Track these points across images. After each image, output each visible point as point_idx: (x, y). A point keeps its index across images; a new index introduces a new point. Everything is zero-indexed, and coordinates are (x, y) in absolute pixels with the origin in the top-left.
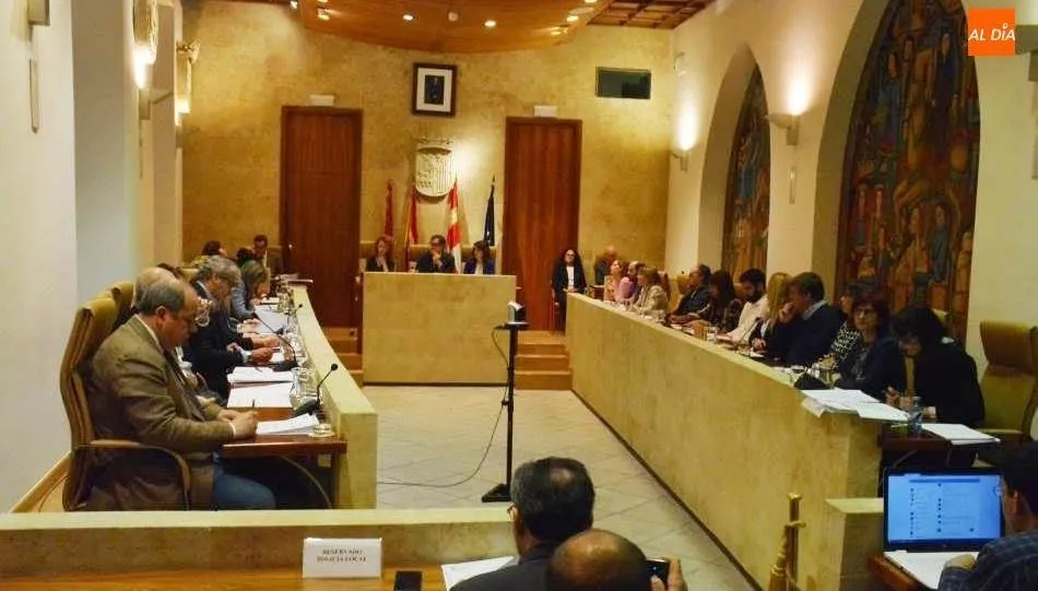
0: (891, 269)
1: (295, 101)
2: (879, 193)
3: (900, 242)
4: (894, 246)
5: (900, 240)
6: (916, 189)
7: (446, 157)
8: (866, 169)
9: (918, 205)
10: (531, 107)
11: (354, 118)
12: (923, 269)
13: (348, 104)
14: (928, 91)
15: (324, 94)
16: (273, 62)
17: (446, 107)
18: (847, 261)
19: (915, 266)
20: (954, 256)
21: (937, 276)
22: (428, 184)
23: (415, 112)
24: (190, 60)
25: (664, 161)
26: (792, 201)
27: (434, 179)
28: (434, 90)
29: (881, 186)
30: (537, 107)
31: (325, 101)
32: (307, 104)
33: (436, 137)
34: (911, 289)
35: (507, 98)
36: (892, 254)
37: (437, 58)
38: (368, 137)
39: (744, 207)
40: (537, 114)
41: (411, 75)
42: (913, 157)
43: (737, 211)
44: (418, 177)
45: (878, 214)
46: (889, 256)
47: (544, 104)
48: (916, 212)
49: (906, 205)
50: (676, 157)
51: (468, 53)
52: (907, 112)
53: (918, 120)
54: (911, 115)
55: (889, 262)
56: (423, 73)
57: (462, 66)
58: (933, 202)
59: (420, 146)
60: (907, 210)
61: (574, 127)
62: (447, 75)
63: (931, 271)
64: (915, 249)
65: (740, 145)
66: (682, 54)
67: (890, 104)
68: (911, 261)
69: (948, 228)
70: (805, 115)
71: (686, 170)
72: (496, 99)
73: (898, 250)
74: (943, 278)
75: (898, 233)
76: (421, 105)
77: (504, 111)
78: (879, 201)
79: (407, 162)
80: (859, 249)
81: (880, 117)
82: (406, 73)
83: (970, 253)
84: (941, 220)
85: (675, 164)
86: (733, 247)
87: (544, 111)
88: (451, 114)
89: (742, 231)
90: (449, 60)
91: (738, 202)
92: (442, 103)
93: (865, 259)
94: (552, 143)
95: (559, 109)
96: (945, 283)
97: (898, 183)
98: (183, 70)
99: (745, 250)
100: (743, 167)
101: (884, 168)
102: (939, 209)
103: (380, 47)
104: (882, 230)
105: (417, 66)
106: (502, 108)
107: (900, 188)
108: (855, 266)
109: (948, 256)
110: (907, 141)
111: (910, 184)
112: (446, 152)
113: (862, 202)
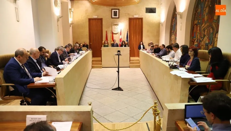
0: (201, 42)
1: (90, 17)
2: (199, 27)
3: (203, 37)
4: (201, 38)
5: (203, 36)
6: (206, 25)
7: (118, 26)
8: (196, 22)
9: (206, 29)
10: (133, 16)
11: (101, 19)
12: (207, 42)
13: (100, 17)
14: (210, 3)
15: (96, 16)
16: (87, 11)
17: (118, 17)
18: (192, 42)
19: (206, 41)
20: (214, 39)
21: (210, 43)
22: (115, 31)
23: (112, 18)
24: (72, 11)
25: (159, 25)
26: (181, 30)
27: (116, 30)
28: (115, 14)
29: (199, 25)
30: (134, 16)
31: (96, 17)
32: (93, 18)
33: (116, 22)
34: (205, 47)
35: (128, 14)
36: (201, 39)
37: (116, 8)
38: (104, 23)
39: (173, 32)
40: (134, 17)
41: (111, 11)
42: (206, 18)
43: (172, 33)
44: (113, 30)
45: (198, 31)
46: (200, 40)
47: (136, 15)
48: (206, 30)
49: (204, 29)
50: (161, 24)
51: (121, 6)
52: (205, 8)
53: (207, 10)
54: (206, 9)
55: (200, 41)
56: (113, 11)
57: (120, 9)
58: (210, 28)
59: (113, 24)
60: (204, 30)
61: (142, 19)
62: (118, 11)
63: (209, 42)
64: (206, 38)
65: (173, 20)
66: (162, 4)
67: (201, 7)
68: (205, 41)
69: (213, 33)
70: (184, 12)
71: (163, 26)
72: (127, 15)
73: (202, 39)
74: (211, 44)
75: (202, 35)
76: (113, 17)
77: (128, 17)
78: (198, 29)
79: (111, 27)
80: (194, 39)
81: (199, 11)
82: (110, 11)
83: (217, 38)
84: (211, 31)
85: (161, 25)
86: (172, 40)
87: (136, 16)
88: (119, 18)
89: (173, 37)
90: (118, 8)
91: (172, 31)
92: (117, 16)
93: (196, 41)
94: (137, 22)
95: (138, 16)
96: (212, 45)
97: (202, 24)
98: (70, 13)
99: (173, 41)
100: (173, 24)
101: (200, 21)
102: (211, 29)
103: (105, 6)
104: (199, 35)
105: (112, 9)
106: (128, 16)
107: (203, 25)
108: (194, 42)
109: (213, 39)
110: (205, 15)
111: (205, 24)
112: (118, 25)
113: (195, 29)
